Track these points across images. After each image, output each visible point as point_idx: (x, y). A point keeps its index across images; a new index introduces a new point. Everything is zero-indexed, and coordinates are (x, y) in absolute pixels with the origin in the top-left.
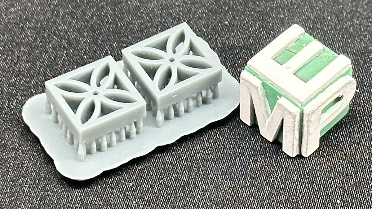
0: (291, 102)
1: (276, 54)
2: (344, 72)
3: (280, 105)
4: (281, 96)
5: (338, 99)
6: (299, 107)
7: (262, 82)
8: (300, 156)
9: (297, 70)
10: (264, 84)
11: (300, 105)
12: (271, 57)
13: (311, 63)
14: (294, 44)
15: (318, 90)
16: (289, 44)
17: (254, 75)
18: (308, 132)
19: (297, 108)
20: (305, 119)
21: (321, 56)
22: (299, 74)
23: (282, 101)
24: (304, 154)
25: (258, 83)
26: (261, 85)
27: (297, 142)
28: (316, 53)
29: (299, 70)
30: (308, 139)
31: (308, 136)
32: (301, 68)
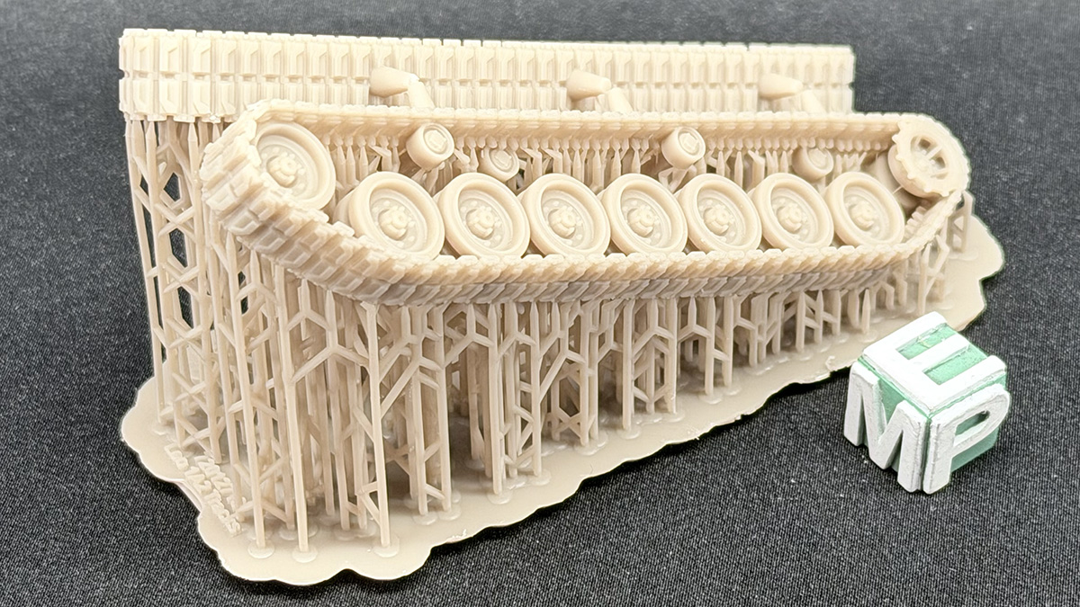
0: (917, 408)
1: (904, 345)
2: (994, 379)
3: (899, 411)
4: (904, 399)
5: (982, 417)
6: (925, 415)
7: (878, 379)
8: (920, 492)
9: (929, 368)
10: (881, 383)
11: (927, 413)
12: (897, 347)
13: (949, 364)
14: (929, 336)
15: (954, 397)
16: (923, 335)
17: (869, 369)
18: (936, 454)
19: (922, 416)
20: (933, 434)
21: (965, 355)
22: (931, 374)
23: (902, 406)
24: (927, 490)
25: (874, 380)
26: (877, 383)
27: (918, 469)
28: (957, 352)
29: (932, 369)
30: (934, 465)
31: (934, 461)
32: (935, 368)
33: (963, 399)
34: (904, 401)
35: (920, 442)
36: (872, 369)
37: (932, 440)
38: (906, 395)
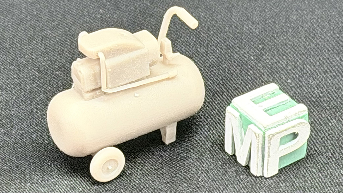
0: (258, 127)
1: (255, 98)
2: (301, 116)
3: (249, 129)
4: (252, 123)
5: (295, 136)
6: (261, 130)
7: (240, 114)
8: (262, 177)
9: (267, 109)
10: (241, 116)
11: (263, 129)
12: (251, 98)
14: (269, 95)
15: (278, 122)
16: (266, 94)
17: (235, 110)
20: (267, 142)
21: (288, 104)
22: (267, 112)
23: (251, 126)
24: (266, 176)
25: (237, 115)
26: (239, 116)
27: (260, 163)
29: (269, 110)
30: (268, 160)
31: (268, 157)
32: (271, 109)
33: (283, 124)
34: (253, 124)
35: (260, 146)
36: (237, 109)
37: (266, 145)
38: (253, 121)
